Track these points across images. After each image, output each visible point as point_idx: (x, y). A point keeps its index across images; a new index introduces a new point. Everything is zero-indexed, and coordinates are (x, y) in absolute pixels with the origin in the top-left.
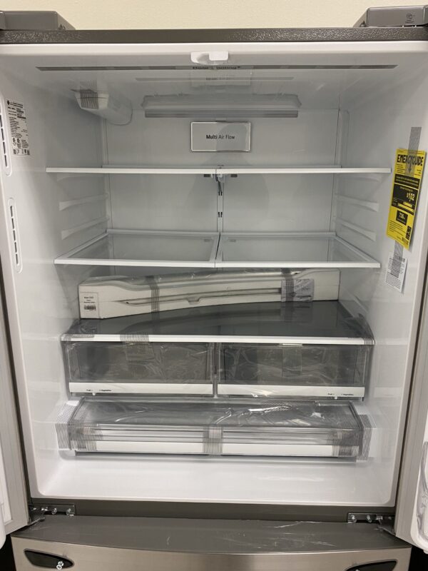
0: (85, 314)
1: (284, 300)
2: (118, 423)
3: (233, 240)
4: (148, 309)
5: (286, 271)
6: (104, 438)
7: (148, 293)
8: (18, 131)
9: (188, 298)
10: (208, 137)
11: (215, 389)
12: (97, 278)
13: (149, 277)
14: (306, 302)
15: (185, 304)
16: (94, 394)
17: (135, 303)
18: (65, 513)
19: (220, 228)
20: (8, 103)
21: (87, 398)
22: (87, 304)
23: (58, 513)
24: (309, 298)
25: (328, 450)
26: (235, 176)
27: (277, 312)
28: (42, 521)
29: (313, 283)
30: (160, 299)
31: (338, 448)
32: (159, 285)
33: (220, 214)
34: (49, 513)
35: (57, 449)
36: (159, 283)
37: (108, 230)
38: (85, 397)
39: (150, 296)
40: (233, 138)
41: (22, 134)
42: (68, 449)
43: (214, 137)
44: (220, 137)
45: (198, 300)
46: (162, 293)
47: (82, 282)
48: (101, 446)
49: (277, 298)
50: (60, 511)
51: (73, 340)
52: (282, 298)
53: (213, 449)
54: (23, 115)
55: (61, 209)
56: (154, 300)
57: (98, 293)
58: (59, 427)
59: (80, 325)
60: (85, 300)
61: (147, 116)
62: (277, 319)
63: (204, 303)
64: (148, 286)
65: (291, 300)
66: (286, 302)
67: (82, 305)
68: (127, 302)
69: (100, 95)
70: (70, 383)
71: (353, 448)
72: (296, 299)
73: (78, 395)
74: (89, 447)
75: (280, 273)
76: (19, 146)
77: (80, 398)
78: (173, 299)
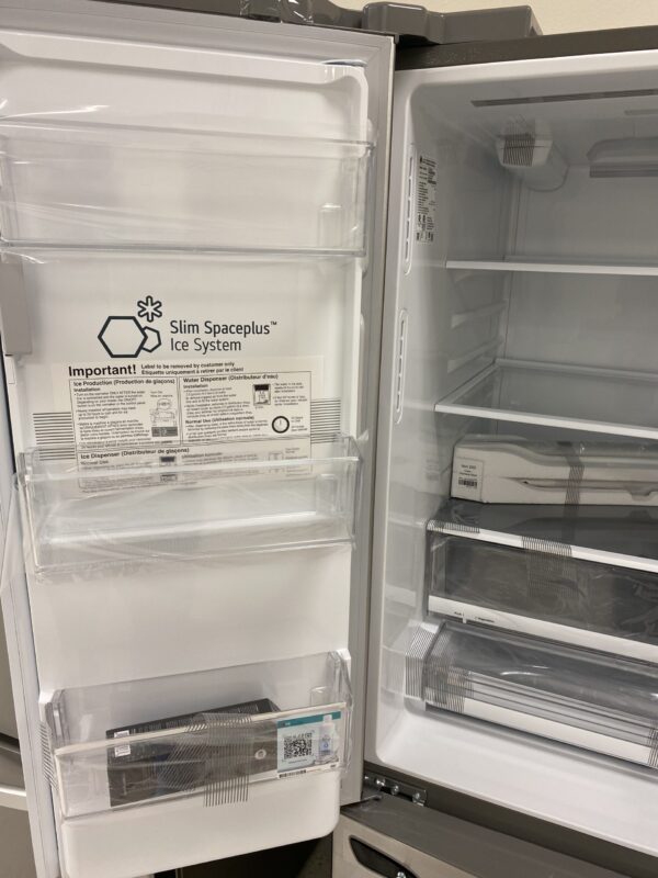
0: (459, 491)
2: (505, 678)
4: (559, 497)
6: (475, 695)
7: (564, 472)
8: (426, 204)
9: (631, 487)
12: (479, 436)
13: (565, 444)
16: (464, 621)
17: (540, 484)
18: (410, 798)
20: (421, 160)
21: (451, 625)
22: (464, 477)
23: (400, 794)
28: (377, 799)
30: (583, 484)
32: (583, 459)
34: (387, 790)
35: (403, 695)
36: (582, 456)
37: (498, 360)
38: (448, 622)
39: (567, 477)
41: (431, 208)
42: (418, 699)
45: (648, 494)
46: (588, 474)
47: (459, 441)
48: (470, 706)
50: (403, 791)
51: (445, 531)
54: (434, 179)
55: (453, 325)
56: (572, 485)
57: (483, 462)
58: (410, 662)
59: (451, 507)
60: (462, 470)
61: (592, 174)
64: (563, 459)
67: (456, 477)
68: (525, 482)
69: (538, 143)
70: (431, 597)
73: (437, 616)
74: (451, 703)
76: (424, 226)
77: (439, 621)
78: (605, 486)
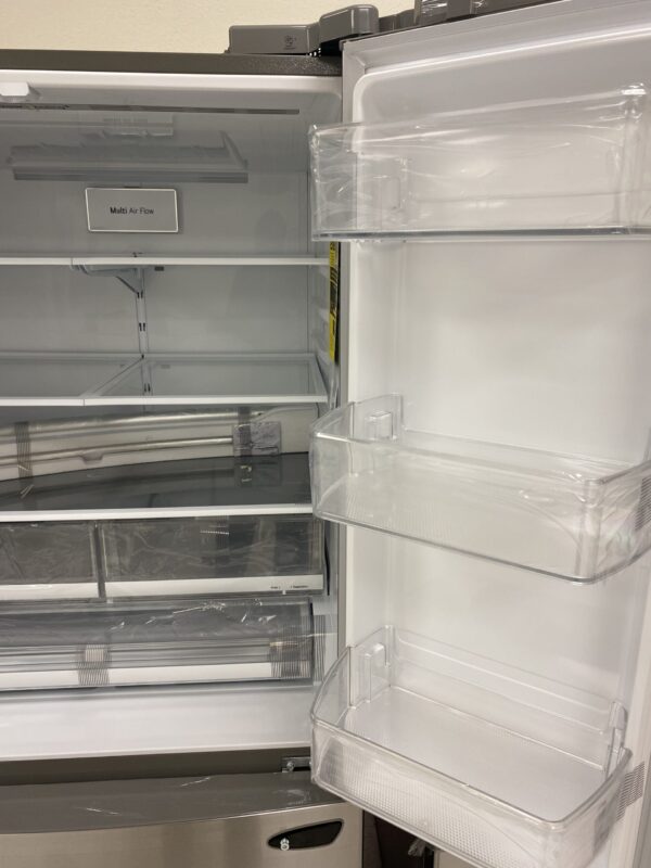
1: (238, 454)
3: (166, 365)
4: (12, 473)
5: (244, 410)
7: (12, 449)
9: (83, 454)
10: (113, 211)
11: (101, 589)
13: (21, 423)
14: (272, 456)
15: (78, 465)
19: (144, 348)
24: (275, 450)
25: (264, 670)
26: (159, 268)
27: (230, 473)
29: (279, 426)
30: (33, 458)
31: (278, 667)
32: (31, 436)
33: (142, 326)
36: (33, 433)
40: (152, 212)
43: (122, 211)
44: (131, 211)
45: (100, 458)
46: (36, 447)
49: (228, 451)
52: (235, 450)
53: (93, 679)
56: (23, 459)
61: (17, 177)
62: (229, 482)
63: (110, 461)
64: (13, 438)
65: (248, 453)
66: (241, 456)
71: (301, 665)
72: (255, 452)
75: (235, 414)
78: (53, 457)
